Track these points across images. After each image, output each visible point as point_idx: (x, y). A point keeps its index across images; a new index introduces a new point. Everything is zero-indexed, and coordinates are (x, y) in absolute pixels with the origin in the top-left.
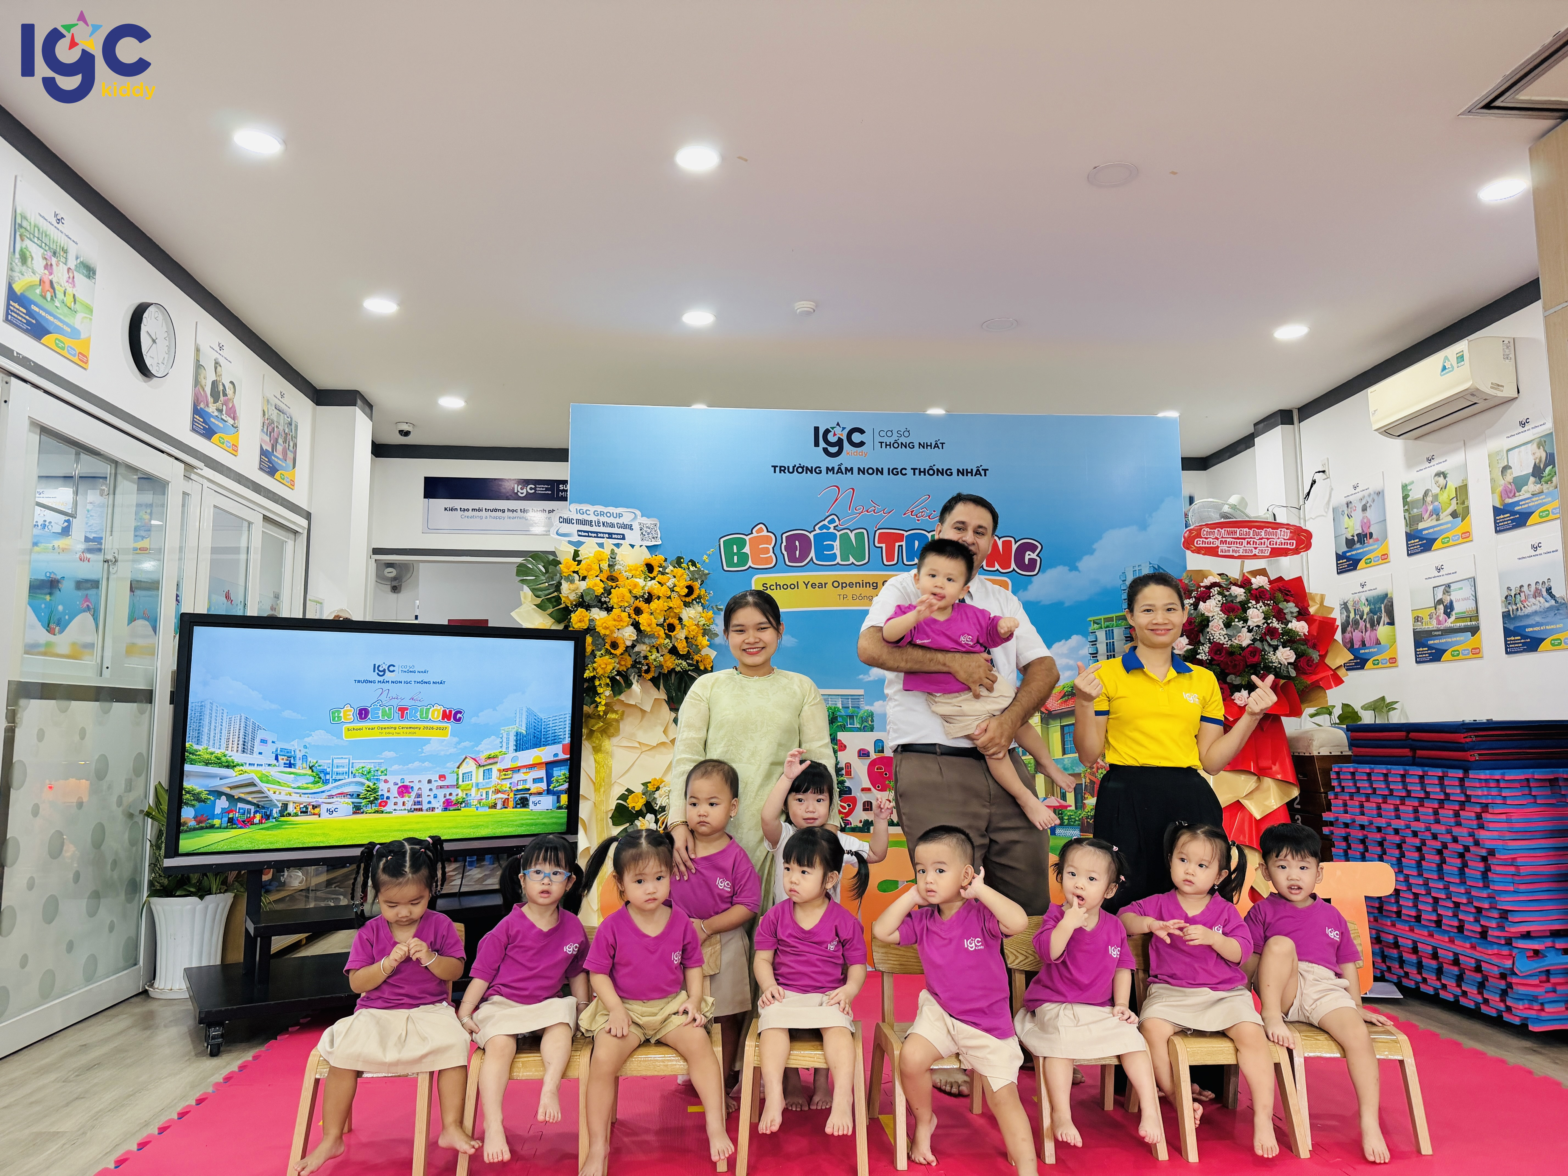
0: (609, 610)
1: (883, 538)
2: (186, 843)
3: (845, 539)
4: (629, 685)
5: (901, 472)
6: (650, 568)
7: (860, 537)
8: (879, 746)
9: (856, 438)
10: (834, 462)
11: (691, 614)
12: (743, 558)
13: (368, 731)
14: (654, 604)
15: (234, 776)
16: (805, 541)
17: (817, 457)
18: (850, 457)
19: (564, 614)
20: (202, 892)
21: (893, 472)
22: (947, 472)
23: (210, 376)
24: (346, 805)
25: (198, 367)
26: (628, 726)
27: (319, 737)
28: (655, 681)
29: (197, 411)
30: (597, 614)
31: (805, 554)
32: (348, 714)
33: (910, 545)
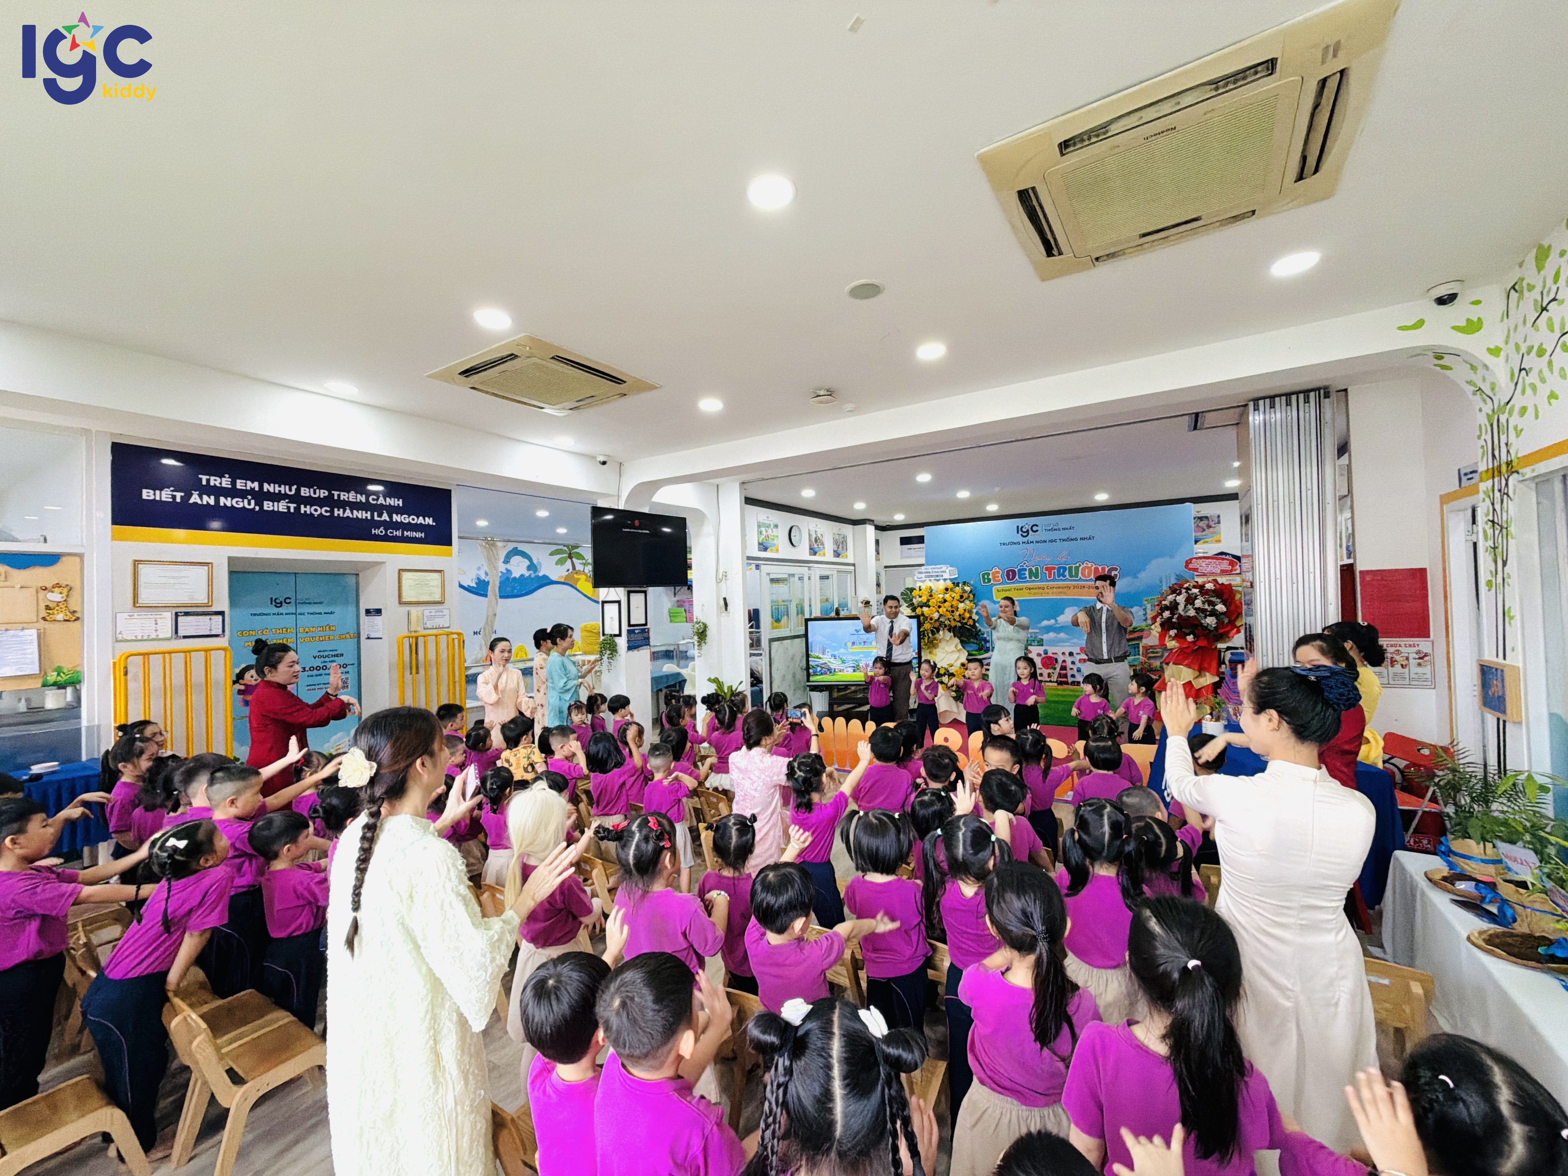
0: (929, 606)
1: (1047, 569)
2: (812, 679)
3: (1030, 570)
4: (938, 631)
5: (1055, 541)
6: (947, 589)
7: (1037, 569)
8: (1046, 652)
9: (1035, 528)
10: (1025, 539)
11: (961, 606)
12: (989, 580)
13: (856, 649)
14: (946, 604)
15: (821, 661)
16: (1014, 572)
17: (1019, 538)
18: (1032, 536)
19: (914, 610)
20: (821, 691)
21: (1051, 541)
22: (1076, 539)
23: (814, 536)
24: (851, 670)
25: (810, 535)
26: (941, 645)
27: (842, 650)
28: (949, 630)
29: (811, 549)
30: (925, 609)
31: (1014, 577)
32: (849, 644)
33: (1059, 571)
